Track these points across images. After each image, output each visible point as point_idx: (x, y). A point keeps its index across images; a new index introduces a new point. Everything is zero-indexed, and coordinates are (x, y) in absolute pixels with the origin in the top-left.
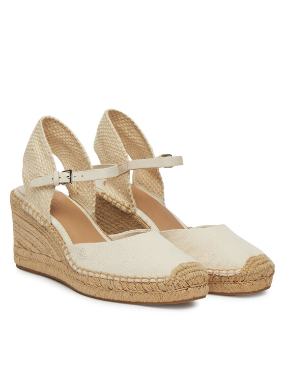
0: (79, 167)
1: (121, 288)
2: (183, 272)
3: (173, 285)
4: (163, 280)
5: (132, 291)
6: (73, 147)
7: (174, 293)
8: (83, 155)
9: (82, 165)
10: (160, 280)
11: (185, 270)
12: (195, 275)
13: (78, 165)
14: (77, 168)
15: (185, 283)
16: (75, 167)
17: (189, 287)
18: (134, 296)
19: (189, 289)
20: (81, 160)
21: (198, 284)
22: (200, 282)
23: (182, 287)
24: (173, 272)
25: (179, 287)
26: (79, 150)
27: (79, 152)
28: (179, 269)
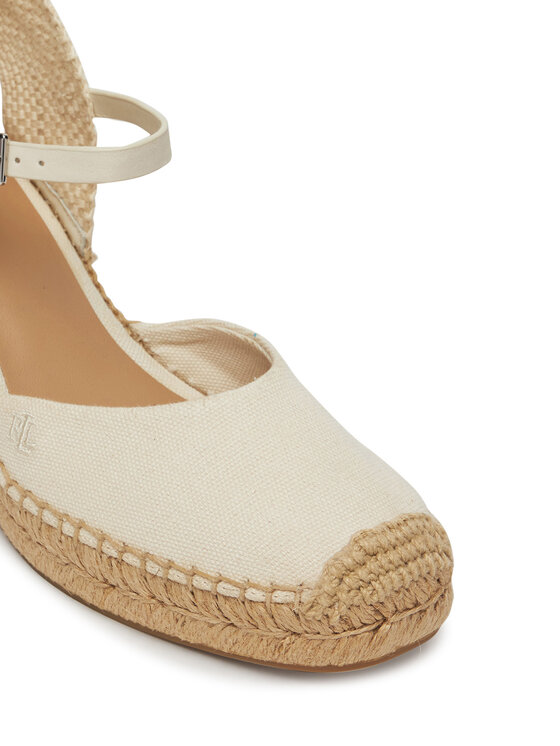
0: (47, 81)
1: (144, 593)
2: (362, 573)
3: (325, 622)
4: (290, 597)
5: (182, 611)
6: (29, 16)
7: (329, 645)
8: (61, 50)
9: (58, 78)
10: (279, 596)
11: (372, 565)
12: (408, 579)
13: (44, 75)
14: (41, 83)
15: (370, 610)
16: (34, 78)
17: (385, 620)
18: (190, 625)
19: (385, 627)
20: (52, 63)
21: (417, 604)
22: (422, 599)
23: (357, 624)
24: (327, 570)
25: (346, 627)
26: (48, 28)
27: (47, 37)
28: (348, 561)
